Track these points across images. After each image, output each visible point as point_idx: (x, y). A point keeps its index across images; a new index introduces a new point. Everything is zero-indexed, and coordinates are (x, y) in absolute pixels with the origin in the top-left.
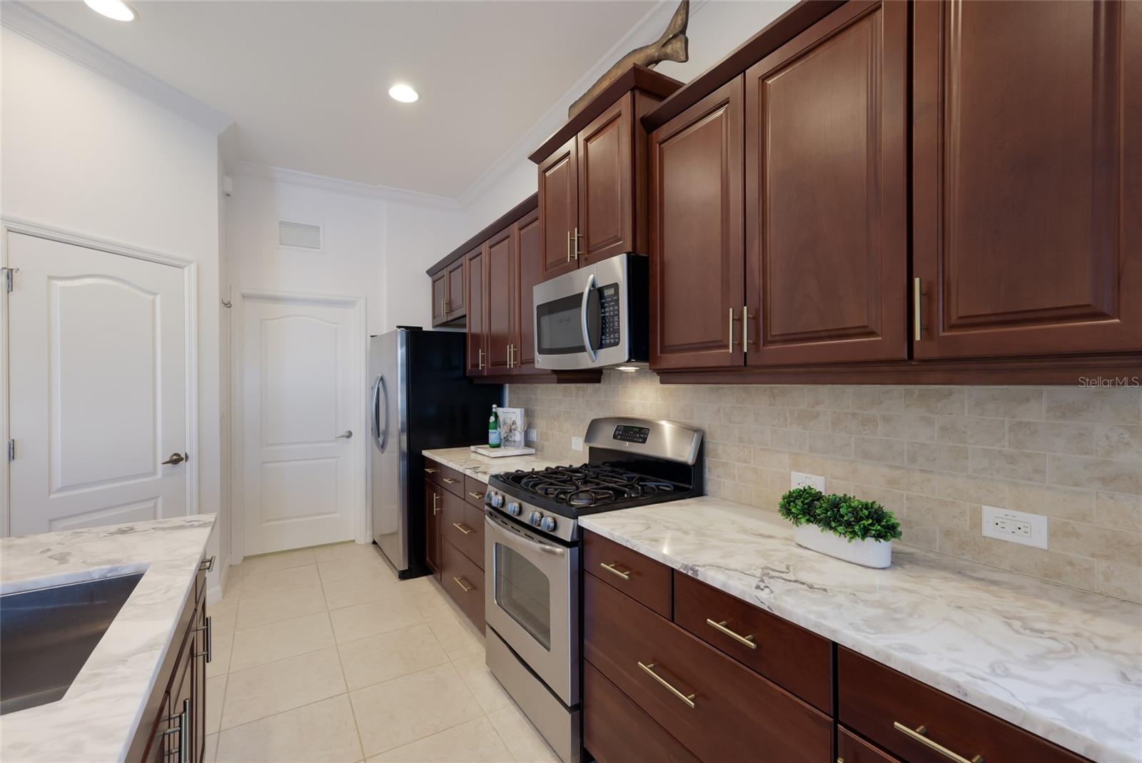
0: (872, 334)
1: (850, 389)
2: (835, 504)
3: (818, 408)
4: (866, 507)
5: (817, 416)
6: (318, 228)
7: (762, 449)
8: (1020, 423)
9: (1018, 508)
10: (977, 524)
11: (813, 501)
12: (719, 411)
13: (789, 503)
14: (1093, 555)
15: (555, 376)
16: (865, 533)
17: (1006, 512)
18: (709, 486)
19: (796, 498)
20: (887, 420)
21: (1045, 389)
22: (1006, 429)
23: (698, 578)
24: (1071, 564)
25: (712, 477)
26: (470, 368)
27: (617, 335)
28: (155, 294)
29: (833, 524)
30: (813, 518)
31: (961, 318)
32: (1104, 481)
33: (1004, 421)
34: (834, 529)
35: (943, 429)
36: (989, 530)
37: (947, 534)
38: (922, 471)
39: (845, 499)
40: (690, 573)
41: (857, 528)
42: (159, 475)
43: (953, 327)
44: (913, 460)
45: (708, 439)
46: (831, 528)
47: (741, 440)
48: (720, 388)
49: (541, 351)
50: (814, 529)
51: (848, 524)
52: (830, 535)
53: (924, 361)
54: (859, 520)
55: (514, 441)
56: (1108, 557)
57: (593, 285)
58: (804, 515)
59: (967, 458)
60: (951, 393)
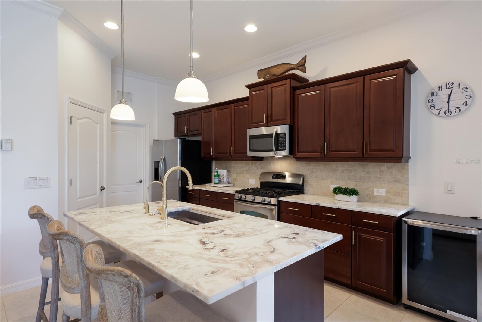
0: (355, 151)
1: (346, 163)
2: (346, 189)
3: (338, 168)
4: (353, 189)
5: (338, 170)
6: (131, 94)
7: (322, 179)
8: (381, 171)
9: (380, 188)
10: (373, 193)
11: (340, 189)
12: (309, 169)
13: (335, 190)
14: (393, 196)
15: (252, 158)
16: (353, 194)
17: (379, 189)
18: (305, 191)
19: (337, 189)
20: (355, 170)
21: (386, 163)
22: (379, 172)
23: (320, 205)
24: (389, 198)
25: (306, 188)
26: (203, 154)
27: (285, 147)
28: (97, 124)
29: (346, 193)
30: (341, 193)
31: (373, 149)
32: (395, 181)
33: (378, 170)
34: (346, 194)
35: (367, 172)
36: (375, 193)
37: (367, 195)
38: (362, 182)
39: (347, 188)
40: (318, 205)
41: (351, 193)
42: (98, 195)
43: (371, 151)
44: (360, 180)
45: (305, 177)
46: (345, 194)
47: (316, 177)
48: (309, 163)
49: (250, 150)
50: (341, 195)
51: (349, 193)
52: (345, 196)
53: (366, 158)
54: (351, 192)
55: (223, 182)
56: (395, 196)
57: (276, 132)
58: (339, 192)
59: (371, 178)
60: (368, 164)
